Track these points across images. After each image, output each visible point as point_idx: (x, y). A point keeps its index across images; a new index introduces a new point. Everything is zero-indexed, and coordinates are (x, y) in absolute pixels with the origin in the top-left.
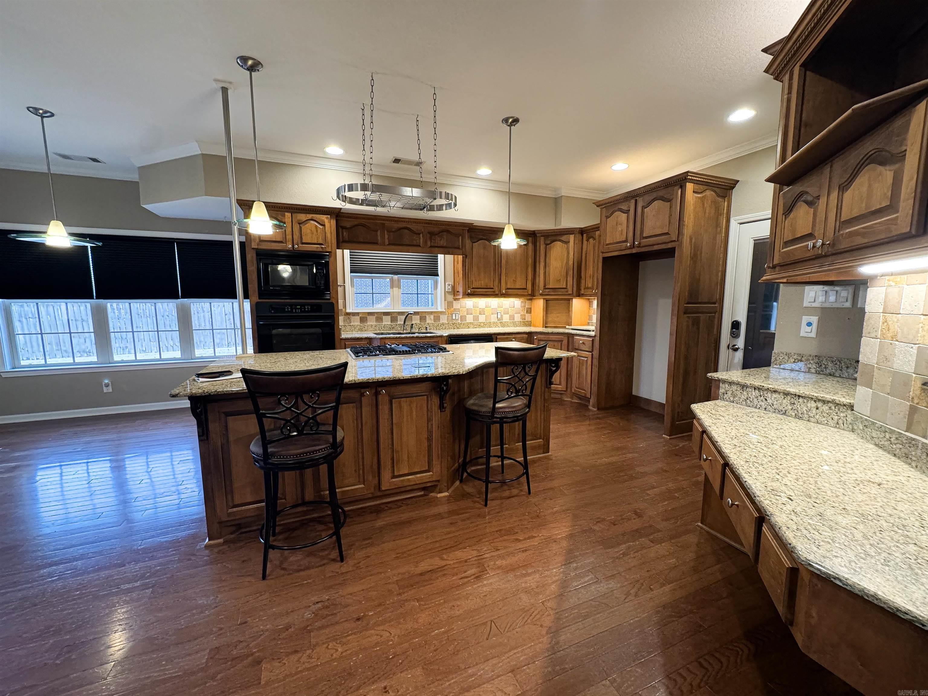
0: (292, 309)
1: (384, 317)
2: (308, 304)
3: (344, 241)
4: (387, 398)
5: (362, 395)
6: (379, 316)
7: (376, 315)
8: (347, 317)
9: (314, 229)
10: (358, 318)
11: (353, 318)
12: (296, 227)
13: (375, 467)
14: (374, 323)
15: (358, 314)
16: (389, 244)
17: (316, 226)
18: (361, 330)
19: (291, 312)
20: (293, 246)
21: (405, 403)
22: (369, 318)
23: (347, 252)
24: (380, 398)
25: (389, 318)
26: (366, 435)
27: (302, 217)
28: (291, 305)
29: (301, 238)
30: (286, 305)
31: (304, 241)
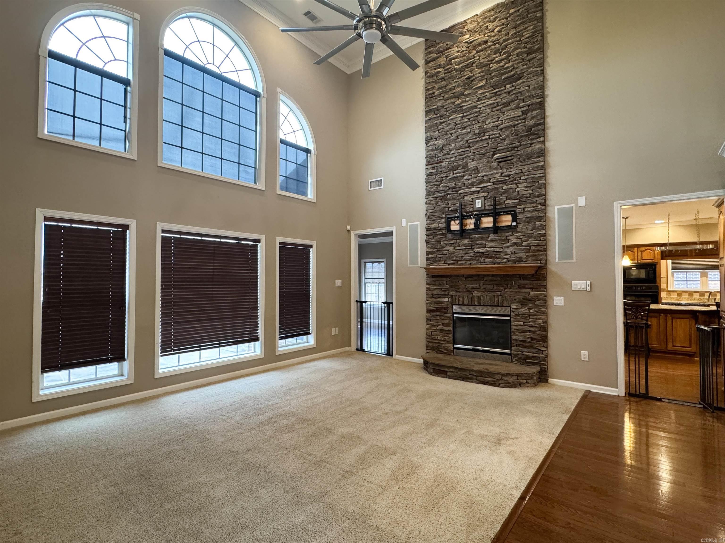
0: (636, 288)
1: (694, 294)
2: (644, 286)
3: (666, 256)
4: (670, 318)
5: (660, 315)
6: (691, 293)
7: (688, 293)
8: (668, 293)
9: (649, 253)
10: (676, 294)
11: (672, 293)
12: (640, 253)
13: (665, 341)
14: (687, 297)
15: (675, 291)
16: (695, 255)
17: (650, 252)
18: (678, 300)
19: (636, 289)
20: (638, 261)
21: (679, 321)
22: (683, 293)
23: (670, 262)
24: (667, 317)
25: (698, 294)
26: (661, 329)
27: (643, 249)
28: (636, 286)
29: (642, 257)
30: (633, 286)
31: (643, 258)
